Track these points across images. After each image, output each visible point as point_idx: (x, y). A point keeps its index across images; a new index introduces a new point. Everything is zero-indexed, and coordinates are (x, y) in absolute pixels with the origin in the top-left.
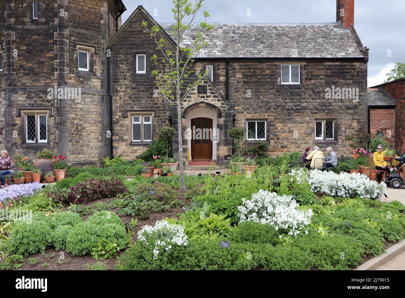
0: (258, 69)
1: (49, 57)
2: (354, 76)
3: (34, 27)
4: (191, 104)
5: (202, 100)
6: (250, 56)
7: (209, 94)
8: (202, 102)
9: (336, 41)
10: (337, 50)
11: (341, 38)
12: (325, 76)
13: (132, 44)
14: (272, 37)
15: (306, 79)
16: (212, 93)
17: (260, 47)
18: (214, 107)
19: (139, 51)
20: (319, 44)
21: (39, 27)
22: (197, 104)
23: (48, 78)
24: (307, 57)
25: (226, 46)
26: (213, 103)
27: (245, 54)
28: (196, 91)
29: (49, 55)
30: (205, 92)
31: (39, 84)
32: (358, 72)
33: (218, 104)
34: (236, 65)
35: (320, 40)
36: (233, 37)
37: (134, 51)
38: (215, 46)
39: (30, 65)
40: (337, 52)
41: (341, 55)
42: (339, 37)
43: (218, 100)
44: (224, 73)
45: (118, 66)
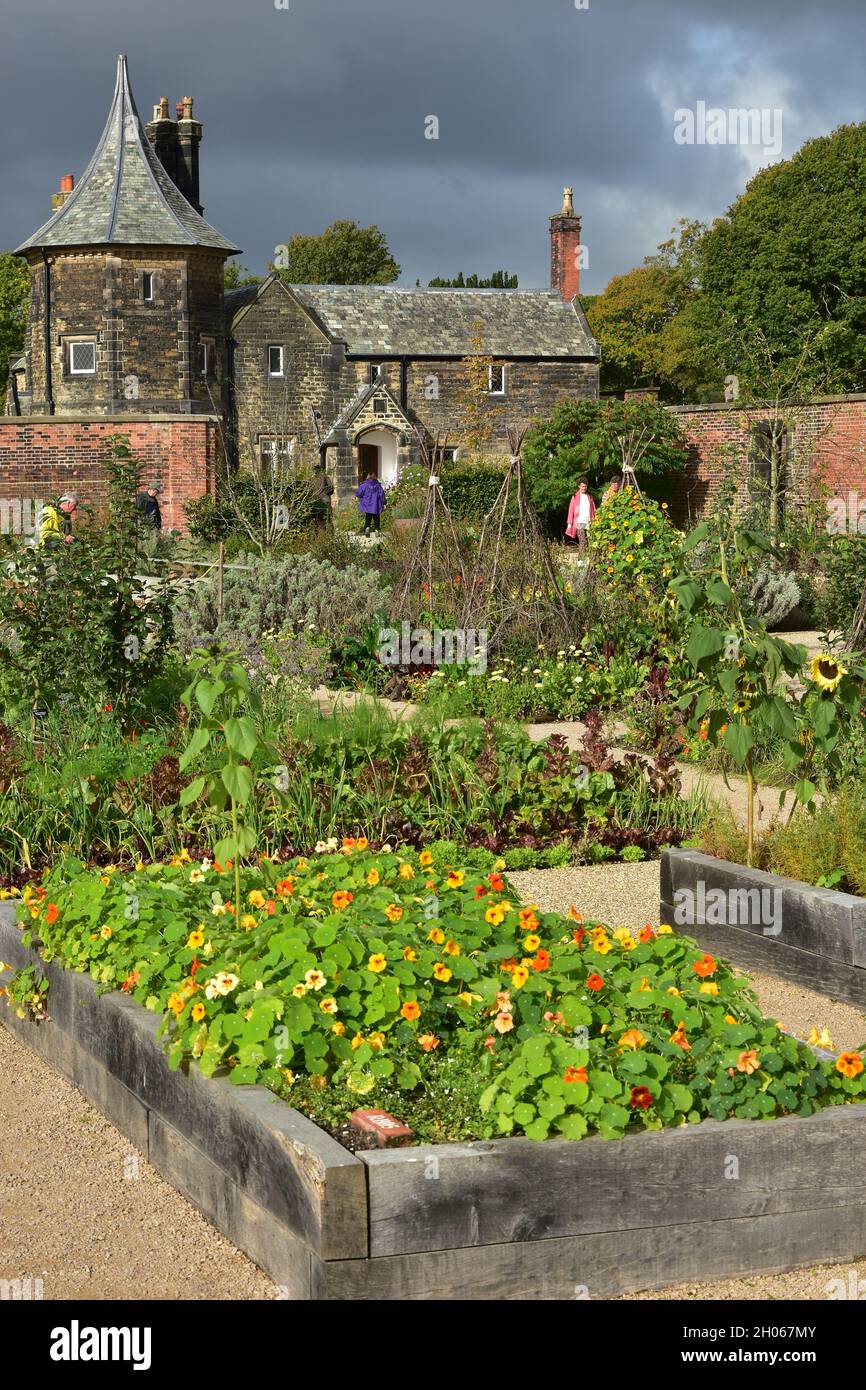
0: (445, 371)
1: (170, 358)
2: (580, 382)
3: (149, 313)
4: (365, 425)
5: (380, 420)
6: (434, 353)
7: (389, 412)
8: (380, 424)
9: (553, 324)
10: (556, 341)
11: (561, 320)
12: (541, 382)
13: (265, 331)
14: (457, 316)
15: (514, 387)
16: (393, 411)
17: (445, 334)
18: (396, 430)
19: (275, 341)
20: (529, 331)
21: (156, 313)
22: (374, 426)
23: (171, 387)
24: (515, 354)
25: (395, 333)
26: (394, 425)
27: (426, 349)
28: (371, 408)
29: (171, 354)
30: (384, 410)
31: (156, 397)
32: (586, 377)
33: (402, 427)
34: (414, 365)
35: (531, 323)
36: (401, 316)
37: (267, 341)
38: (379, 333)
39: (144, 368)
40: (557, 345)
41: (562, 351)
42: (557, 317)
43: (402, 421)
44: (398, 378)
45: (244, 365)
